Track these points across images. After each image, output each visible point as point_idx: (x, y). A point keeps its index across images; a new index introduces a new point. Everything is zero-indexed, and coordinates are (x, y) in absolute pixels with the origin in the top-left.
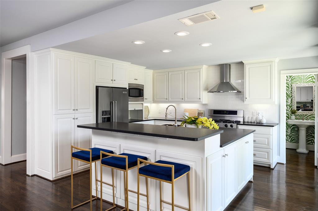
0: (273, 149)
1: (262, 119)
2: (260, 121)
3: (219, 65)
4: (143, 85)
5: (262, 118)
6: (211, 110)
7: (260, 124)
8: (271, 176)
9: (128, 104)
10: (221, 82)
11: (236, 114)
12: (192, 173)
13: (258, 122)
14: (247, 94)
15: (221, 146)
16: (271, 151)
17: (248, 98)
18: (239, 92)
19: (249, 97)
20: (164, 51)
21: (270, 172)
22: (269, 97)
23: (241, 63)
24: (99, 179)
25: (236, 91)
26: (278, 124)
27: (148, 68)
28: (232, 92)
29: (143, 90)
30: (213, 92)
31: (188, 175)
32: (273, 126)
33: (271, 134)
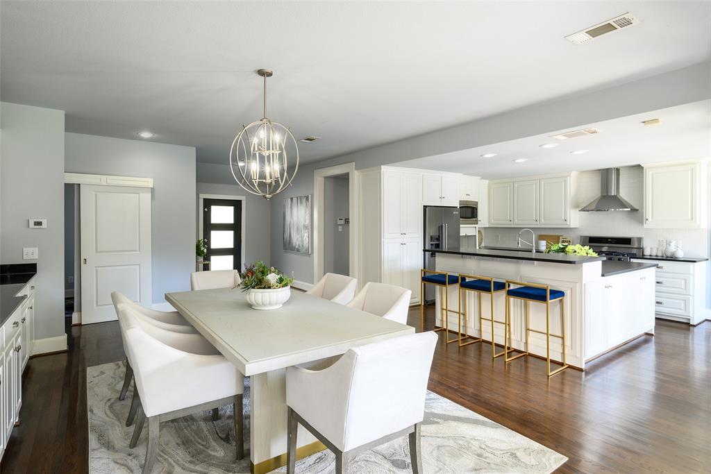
0: (694, 296)
1: (675, 252)
2: (673, 254)
3: (600, 170)
4: (477, 203)
5: (675, 250)
6: (586, 237)
7: (673, 259)
8: (690, 336)
9: (459, 227)
10: (602, 196)
11: (630, 244)
12: (567, 299)
13: (669, 255)
14: (648, 213)
15: (603, 275)
16: (691, 298)
17: (650, 219)
18: (634, 210)
19: (652, 217)
20: (517, 161)
21: (689, 330)
22: (690, 217)
23: (639, 168)
24: (445, 307)
25: (629, 209)
26: (707, 260)
27: (483, 178)
28: (623, 211)
29: (476, 209)
30: (588, 211)
31: (561, 301)
32: (695, 262)
33: (691, 273)
